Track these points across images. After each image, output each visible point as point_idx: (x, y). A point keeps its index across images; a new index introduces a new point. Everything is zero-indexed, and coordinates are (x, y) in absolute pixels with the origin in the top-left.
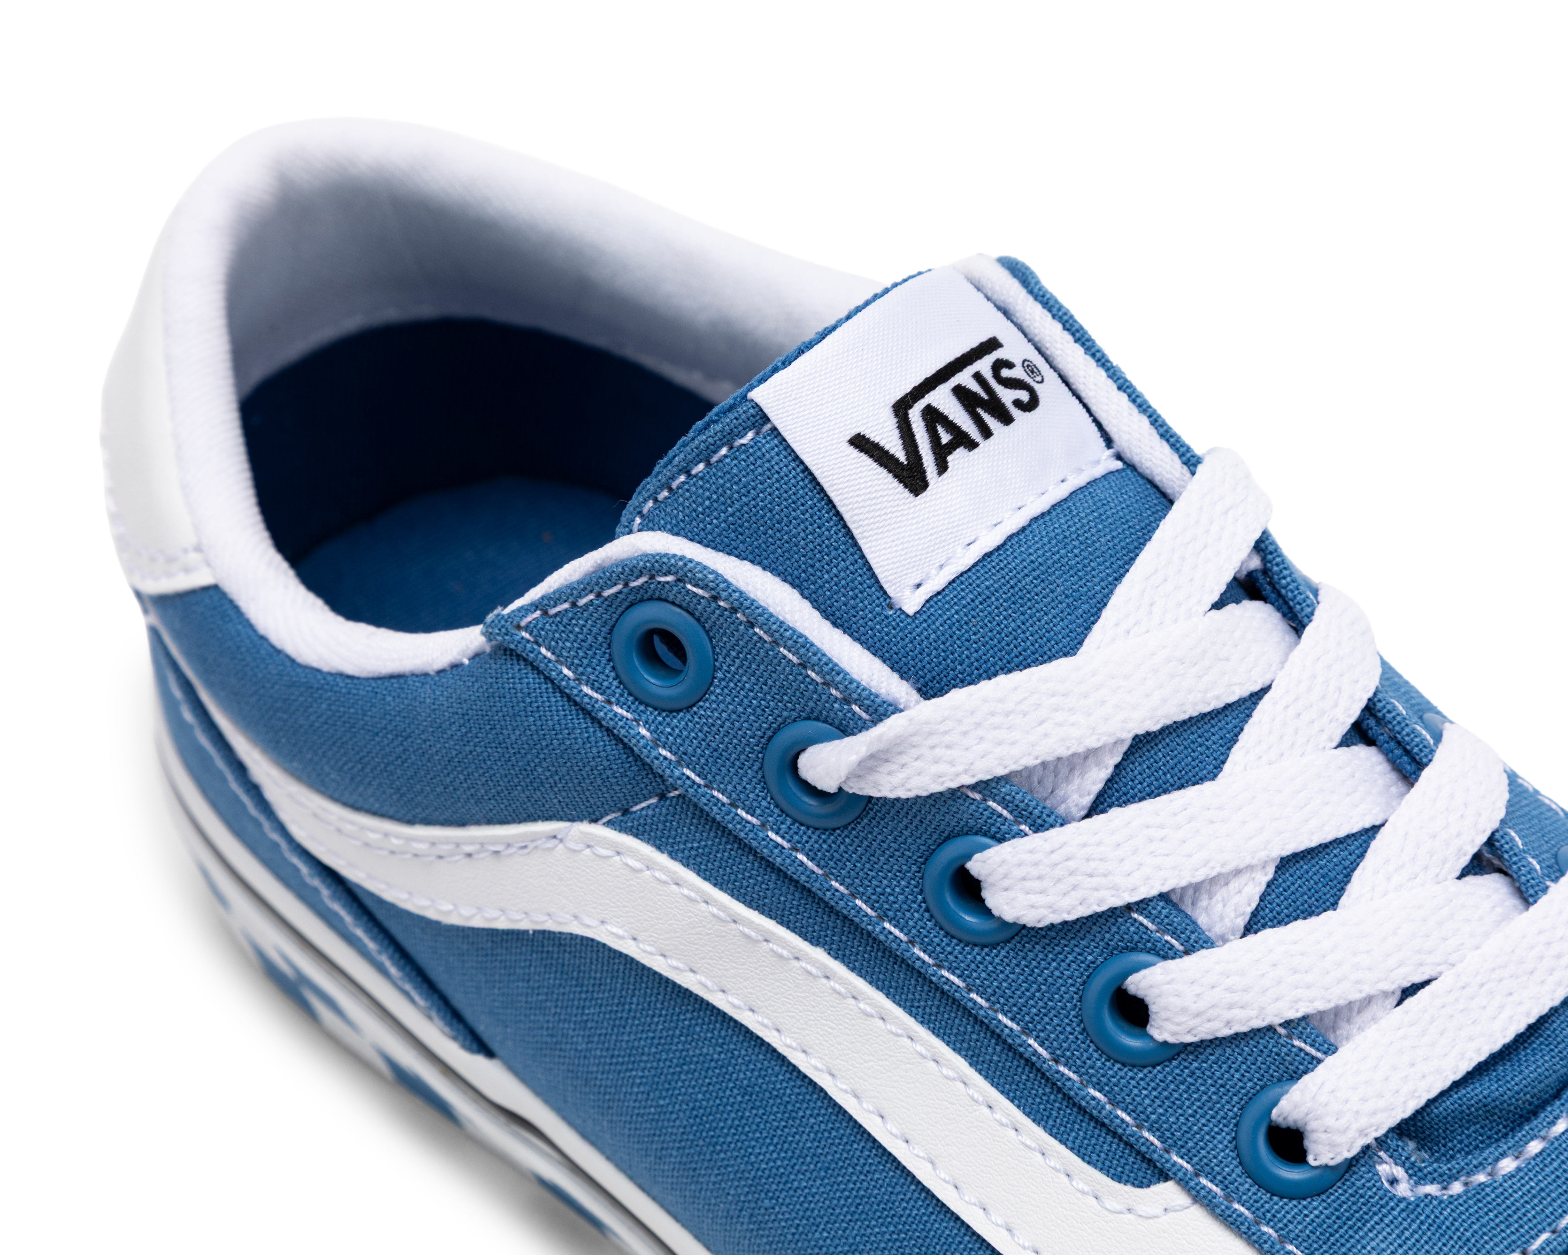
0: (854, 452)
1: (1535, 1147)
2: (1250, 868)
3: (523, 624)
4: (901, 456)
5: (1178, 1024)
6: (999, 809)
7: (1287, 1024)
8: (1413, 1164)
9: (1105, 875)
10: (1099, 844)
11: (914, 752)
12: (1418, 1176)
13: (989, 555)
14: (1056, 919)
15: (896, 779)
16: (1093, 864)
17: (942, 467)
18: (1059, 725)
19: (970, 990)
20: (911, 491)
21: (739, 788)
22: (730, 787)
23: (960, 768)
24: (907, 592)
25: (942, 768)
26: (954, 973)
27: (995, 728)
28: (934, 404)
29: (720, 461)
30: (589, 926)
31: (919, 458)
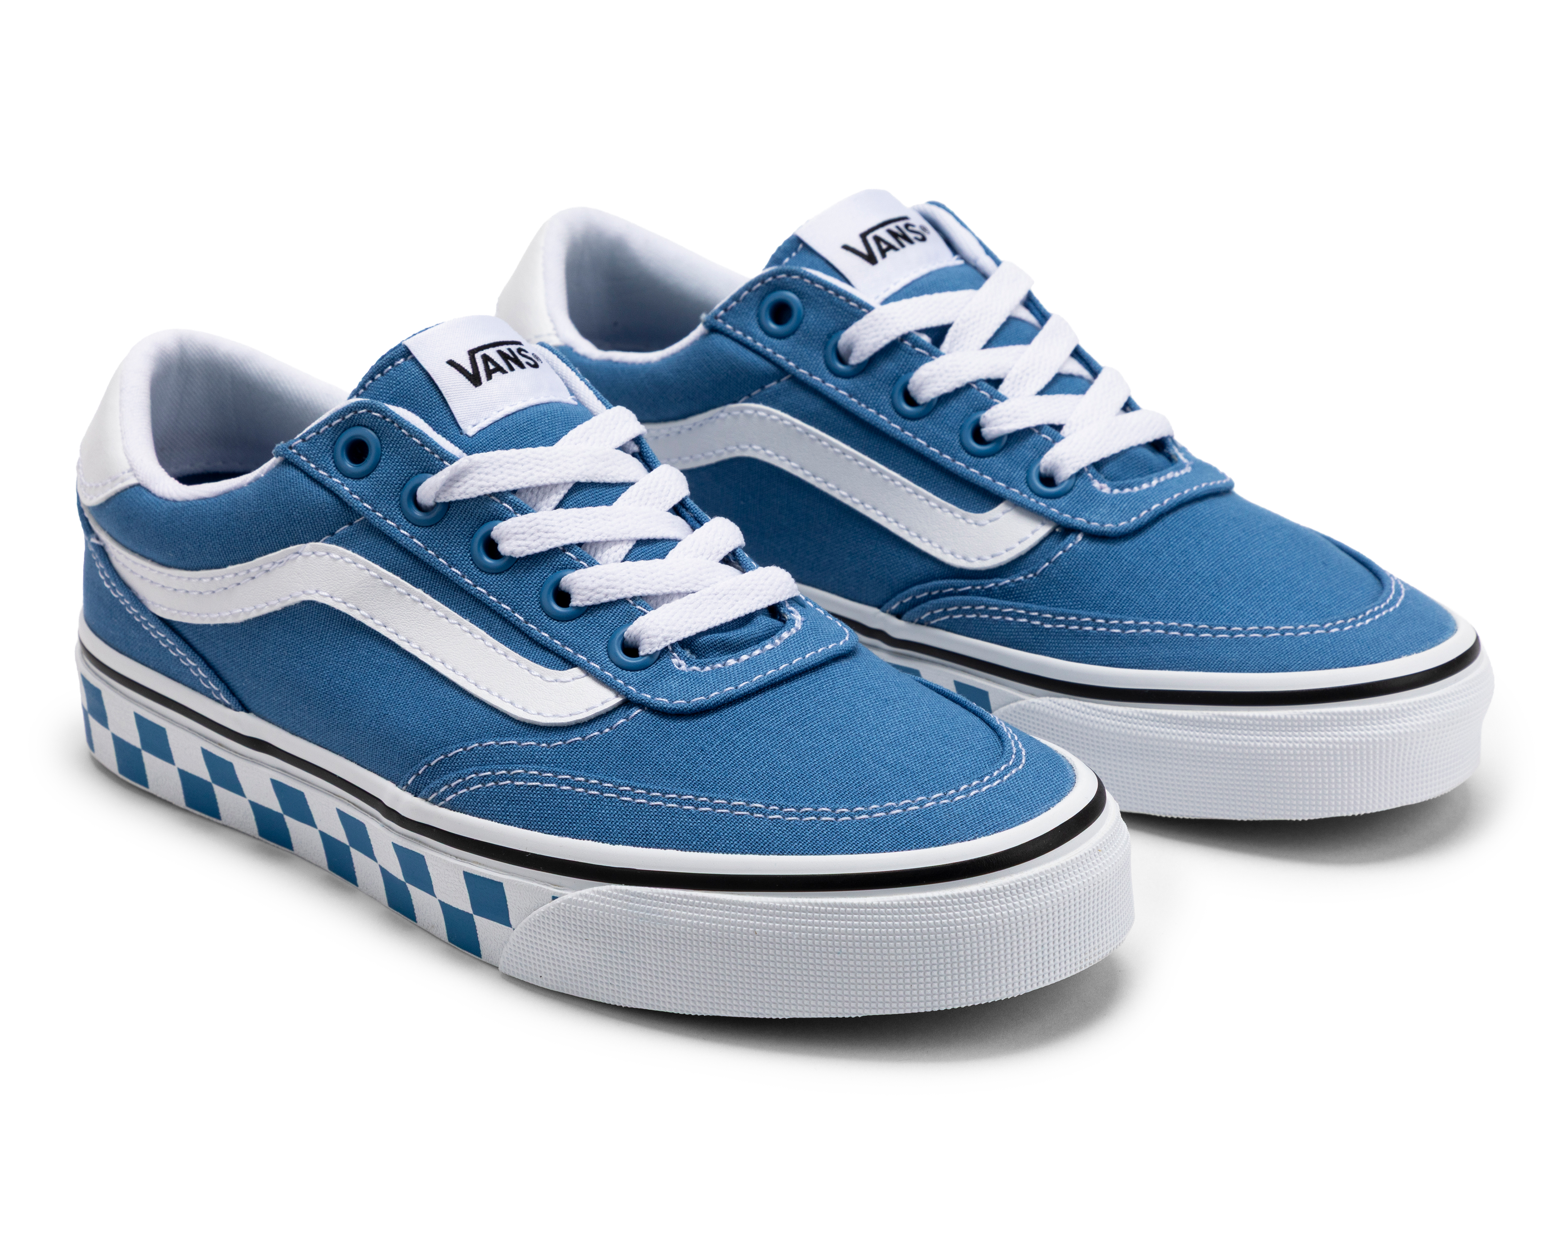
0: (449, 366)
1: (744, 657)
2: (621, 541)
3: (293, 445)
4: (470, 371)
5: (583, 595)
6: (508, 507)
7: (634, 598)
8: (688, 659)
9: (554, 532)
10: (551, 520)
11: (470, 476)
12: (689, 663)
13: (508, 415)
14: (530, 552)
15: (461, 490)
16: (548, 527)
17: (489, 377)
18: (538, 471)
19: (489, 595)
20: (474, 385)
21: (388, 509)
22: (384, 509)
23: (491, 483)
24: (470, 427)
25: (483, 483)
26: (482, 587)
27: (509, 469)
28: (488, 354)
29: (388, 372)
30: (310, 594)
31: (478, 373)
